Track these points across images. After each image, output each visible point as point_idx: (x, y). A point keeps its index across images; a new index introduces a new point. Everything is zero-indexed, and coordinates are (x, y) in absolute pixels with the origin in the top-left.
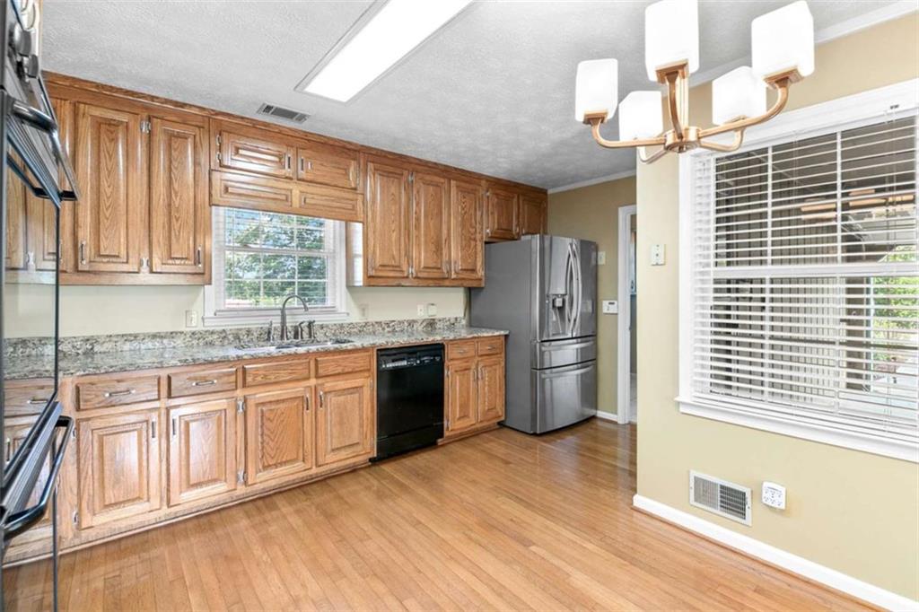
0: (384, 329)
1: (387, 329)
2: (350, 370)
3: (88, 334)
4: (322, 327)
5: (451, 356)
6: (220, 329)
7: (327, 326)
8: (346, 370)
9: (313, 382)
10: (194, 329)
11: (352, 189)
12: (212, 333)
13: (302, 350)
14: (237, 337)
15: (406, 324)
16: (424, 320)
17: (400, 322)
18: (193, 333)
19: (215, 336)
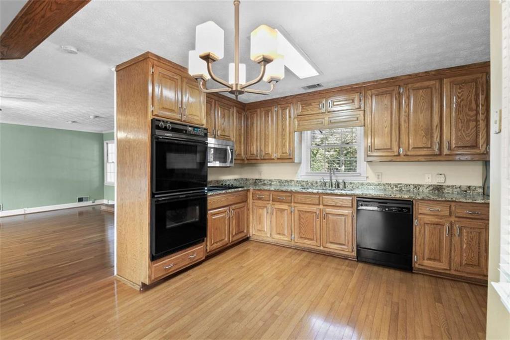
0: (393, 188)
1: (395, 189)
2: (339, 205)
3: (271, 179)
4: (351, 183)
5: (420, 211)
6: (306, 180)
7: (354, 183)
8: (337, 205)
9: (321, 207)
10: (298, 180)
11: (358, 108)
12: (303, 181)
13: (315, 191)
14: (312, 184)
15: (412, 187)
16: (430, 186)
17: (407, 185)
18: (297, 181)
19: (304, 183)
